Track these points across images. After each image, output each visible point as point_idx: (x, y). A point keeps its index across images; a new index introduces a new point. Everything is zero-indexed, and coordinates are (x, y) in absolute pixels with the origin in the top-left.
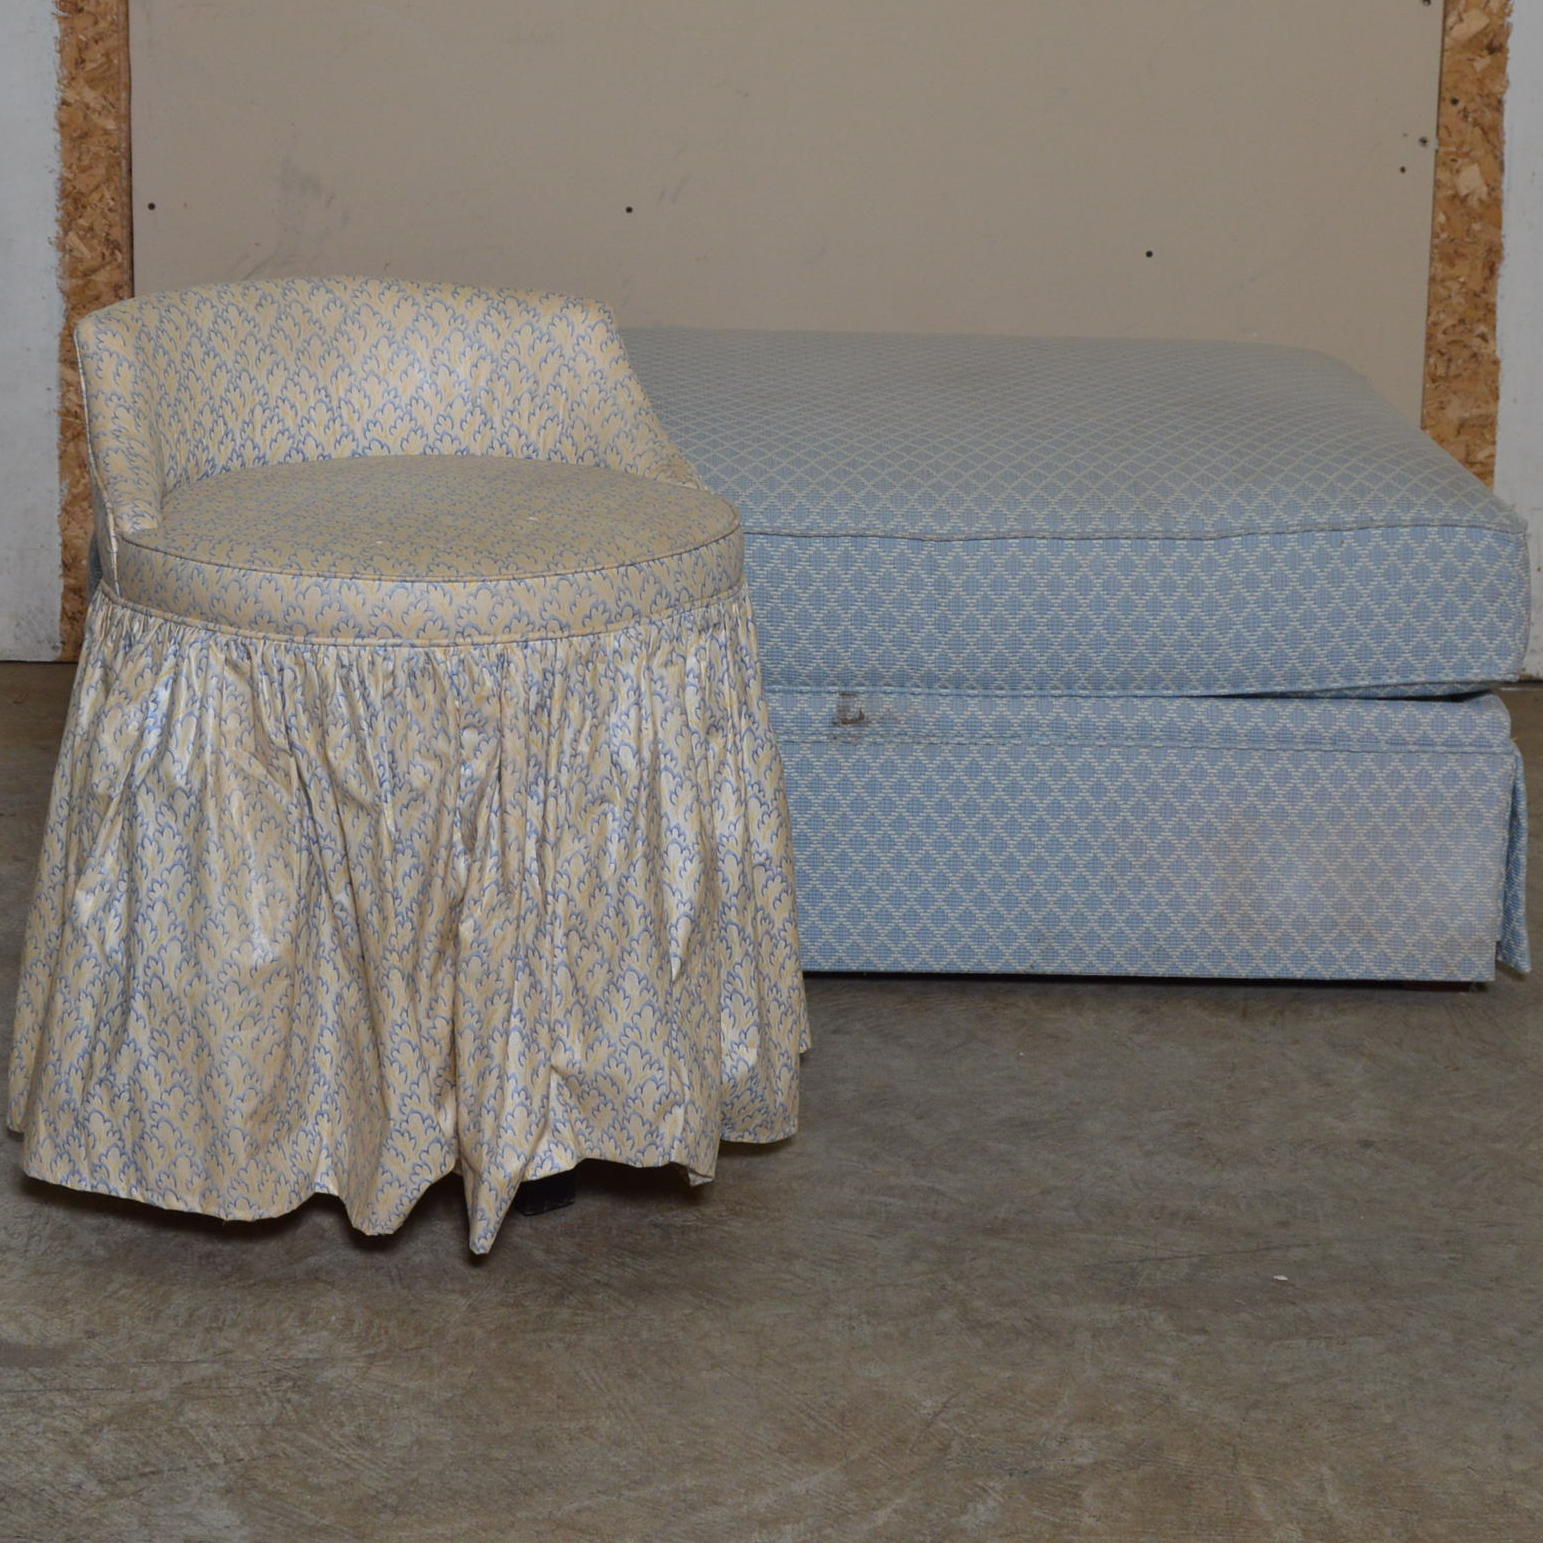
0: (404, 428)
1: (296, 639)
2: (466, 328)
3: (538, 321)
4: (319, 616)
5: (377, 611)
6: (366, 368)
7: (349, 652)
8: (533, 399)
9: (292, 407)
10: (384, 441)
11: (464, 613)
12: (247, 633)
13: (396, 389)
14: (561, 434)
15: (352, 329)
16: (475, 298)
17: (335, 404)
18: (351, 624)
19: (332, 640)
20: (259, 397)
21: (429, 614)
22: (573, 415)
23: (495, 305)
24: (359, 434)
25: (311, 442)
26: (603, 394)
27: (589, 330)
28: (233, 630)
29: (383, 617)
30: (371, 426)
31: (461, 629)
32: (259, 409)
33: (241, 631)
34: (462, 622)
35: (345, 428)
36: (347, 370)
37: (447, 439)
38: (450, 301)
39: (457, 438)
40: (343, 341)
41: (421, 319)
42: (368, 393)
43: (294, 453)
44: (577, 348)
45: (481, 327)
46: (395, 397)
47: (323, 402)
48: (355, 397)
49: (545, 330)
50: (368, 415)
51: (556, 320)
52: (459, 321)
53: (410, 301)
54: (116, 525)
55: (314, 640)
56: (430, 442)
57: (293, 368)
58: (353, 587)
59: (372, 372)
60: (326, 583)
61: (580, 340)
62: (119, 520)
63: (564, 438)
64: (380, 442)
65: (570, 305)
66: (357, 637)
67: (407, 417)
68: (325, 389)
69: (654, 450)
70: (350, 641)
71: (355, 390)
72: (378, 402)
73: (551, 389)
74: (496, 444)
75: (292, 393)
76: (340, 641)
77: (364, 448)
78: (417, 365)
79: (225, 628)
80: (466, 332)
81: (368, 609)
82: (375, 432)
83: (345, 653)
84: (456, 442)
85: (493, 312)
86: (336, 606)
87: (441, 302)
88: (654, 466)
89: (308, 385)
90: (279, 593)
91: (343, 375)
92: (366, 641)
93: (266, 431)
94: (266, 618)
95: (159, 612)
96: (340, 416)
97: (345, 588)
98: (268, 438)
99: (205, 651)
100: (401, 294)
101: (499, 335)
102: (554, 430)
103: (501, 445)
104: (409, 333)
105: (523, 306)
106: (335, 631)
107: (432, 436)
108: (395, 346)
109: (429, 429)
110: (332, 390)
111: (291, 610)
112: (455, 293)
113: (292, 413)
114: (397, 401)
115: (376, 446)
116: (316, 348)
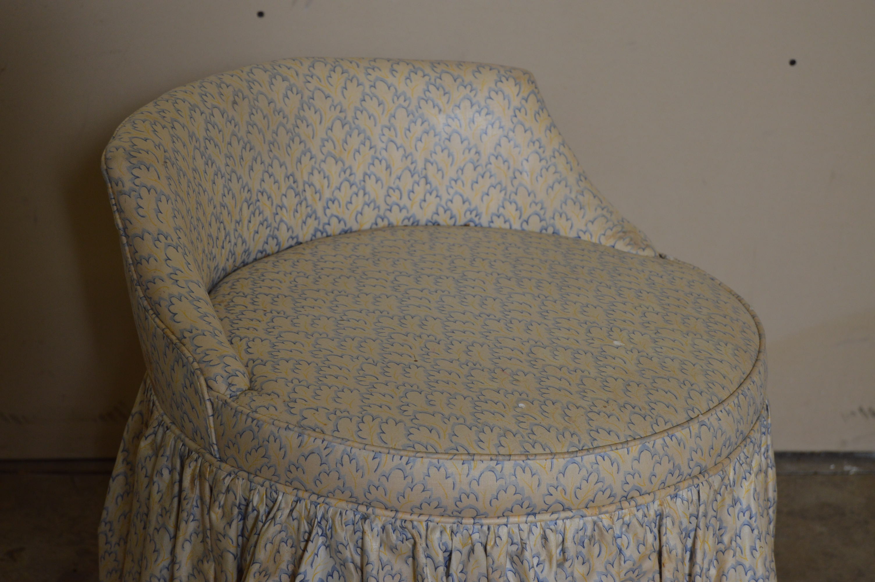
0: (358, 202)
1: (464, 521)
2: (409, 105)
3: (475, 96)
4: (494, 501)
5: (552, 490)
6: (325, 150)
7: (520, 530)
8: (475, 169)
9: (269, 197)
10: (341, 216)
11: (629, 478)
12: (408, 517)
13: (350, 168)
14: (505, 199)
15: (309, 114)
16: (413, 75)
17: (301, 188)
18: (525, 505)
19: (504, 520)
20: (245, 195)
21: (600, 485)
22: (516, 182)
23: (432, 81)
24: (320, 213)
25: (283, 227)
26: (544, 163)
27: (524, 102)
28: (393, 514)
29: (558, 495)
30: (330, 203)
31: (625, 494)
32: (245, 205)
33: (400, 515)
34: (627, 488)
35: (309, 209)
36: (308, 155)
37: (395, 208)
38: (390, 79)
39: (405, 207)
40: (303, 126)
41: (367, 98)
42: (327, 175)
43: (270, 239)
44: (515, 120)
45: (423, 103)
46: (350, 175)
47: (292, 188)
48: (316, 179)
49: (483, 104)
50: (327, 194)
51: (493, 94)
52: (402, 99)
53: (355, 81)
54: (209, 387)
55: (485, 521)
56: (381, 213)
57: (267, 161)
58: (527, 469)
59: (330, 154)
60: (499, 467)
61: (517, 112)
63: (507, 204)
64: (337, 217)
65: (503, 79)
66: (528, 514)
67: (361, 193)
68: (292, 175)
69: (603, 216)
70: (523, 519)
71: (316, 172)
72: (335, 181)
73: (493, 159)
74: (441, 211)
75: (269, 185)
76: (513, 520)
77: (324, 224)
78: (368, 143)
79: (378, 511)
80: (409, 109)
81: (543, 489)
82: (334, 209)
83: (517, 531)
84: (404, 211)
85: (432, 88)
86: (511, 490)
87: (382, 80)
88: (609, 233)
89: (279, 173)
90: (450, 481)
91: (305, 160)
92: (539, 518)
93: (251, 225)
94: (435, 504)
95: (289, 489)
96: (305, 199)
97: (519, 470)
98: (252, 231)
100: (346, 75)
101: (440, 110)
102: (496, 197)
103: (445, 212)
104: (358, 113)
105: (459, 81)
106: (508, 512)
107: (383, 207)
108: (347, 127)
109: (380, 202)
110: (298, 175)
111: (464, 497)
112: (393, 71)
113: (268, 203)
114: (352, 178)
115: (334, 221)
116: (283, 138)
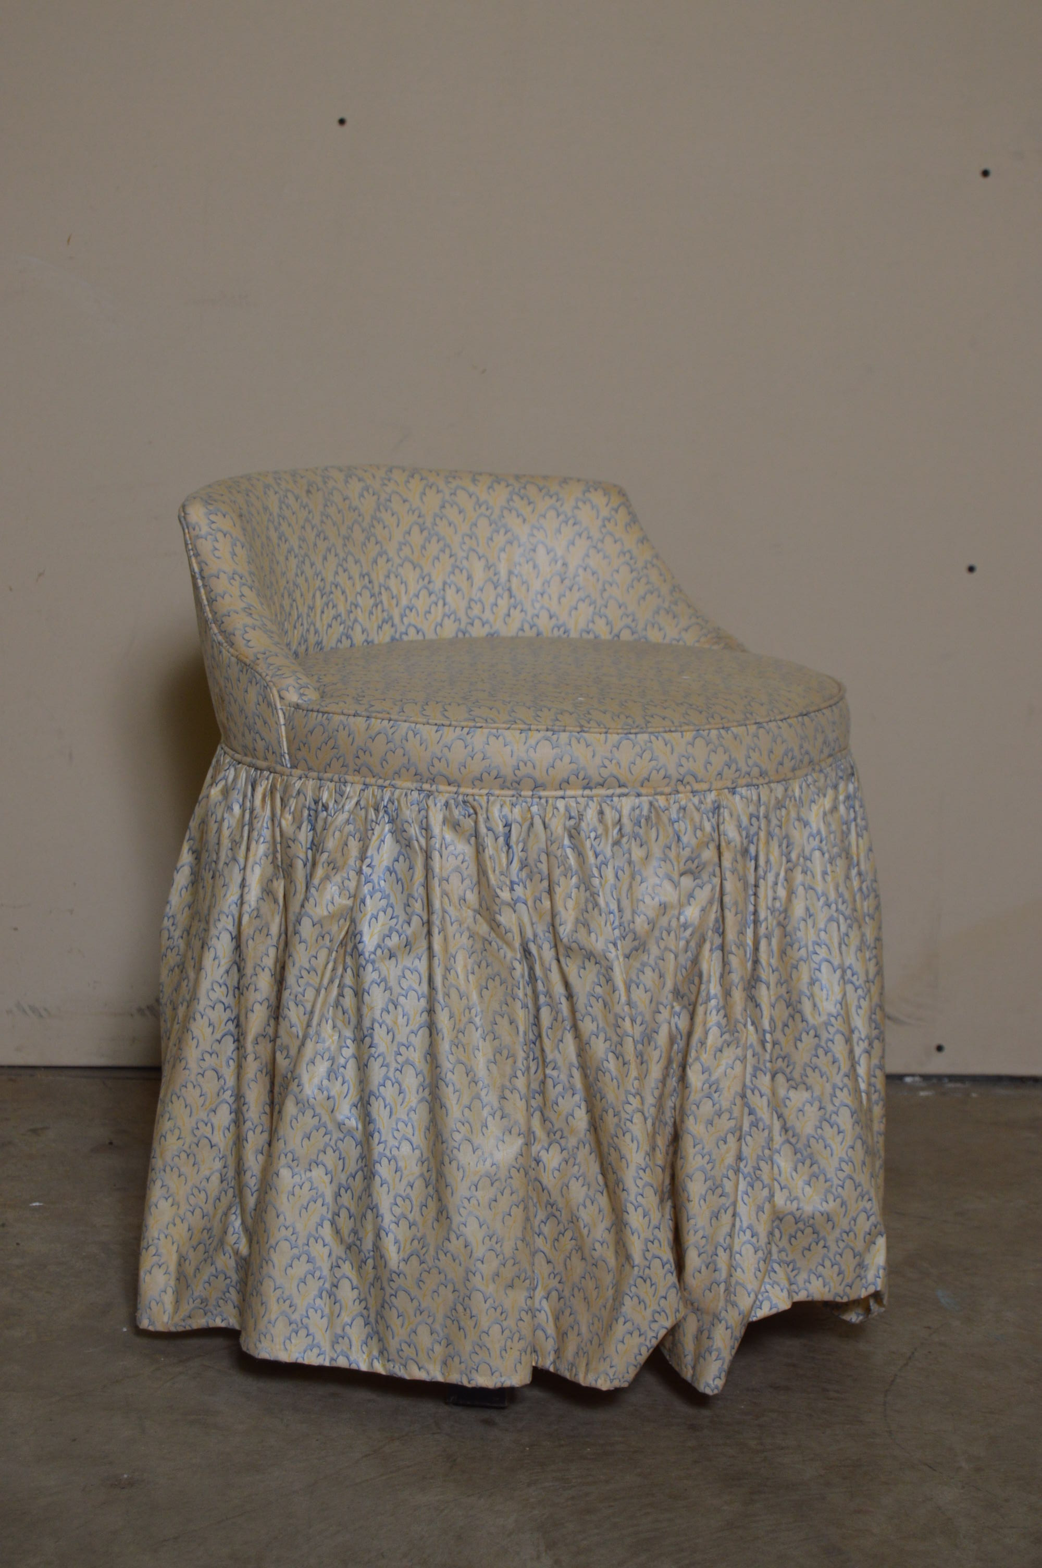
0: (438, 612)
1: (523, 793)
2: (491, 514)
3: (562, 505)
4: (551, 770)
5: (607, 763)
6: (402, 554)
7: (577, 803)
8: (562, 582)
9: (343, 592)
10: (419, 626)
11: (684, 761)
12: (469, 791)
13: (429, 575)
14: (594, 613)
15: (386, 516)
16: (495, 485)
17: (376, 590)
18: (581, 776)
19: (561, 793)
20: (318, 583)
21: (654, 763)
22: (606, 595)
23: (516, 490)
24: (397, 620)
25: (358, 629)
26: (635, 574)
27: (613, 513)
28: (454, 789)
29: (612, 768)
30: (407, 611)
31: (681, 778)
32: (318, 594)
33: (462, 790)
34: (682, 771)
35: (385, 614)
36: (385, 557)
37: (477, 623)
38: (472, 488)
39: (487, 622)
40: (379, 527)
41: (447, 505)
42: (404, 579)
43: (344, 638)
44: (604, 530)
45: (506, 513)
46: (429, 582)
47: (367, 588)
48: (393, 583)
49: (570, 514)
50: (404, 602)
51: (580, 504)
52: (484, 507)
53: (434, 488)
54: (281, 698)
55: (543, 793)
56: (463, 626)
57: (342, 555)
58: (582, 740)
59: (407, 559)
60: (555, 737)
61: (606, 523)
62: (284, 693)
63: (597, 619)
64: (416, 627)
65: (591, 489)
66: (585, 788)
67: (440, 603)
68: (368, 574)
69: (698, 624)
70: (580, 792)
71: (392, 576)
72: (413, 588)
73: (581, 571)
74: (527, 627)
75: (342, 579)
76: (569, 793)
77: (401, 634)
78: (447, 551)
79: (442, 788)
80: (492, 518)
81: (598, 760)
82: (412, 618)
83: (574, 804)
84: (487, 626)
85: (515, 498)
86: (567, 759)
87: (463, 489)
88: (703, 639)
89: (355, 571)
90: (508, 748)
91: (382, 561)
92: (595, 792)
93: (325, 616)
94: (494, 774)
95: (357, 778)
96: (381, 602)
97: (574, 741)
98: (325, 623)
99: (423, 813)
100: (425, 482)
101: (524, 521)
102: (585, 611)
103: (531, 628)
104: (438, 520)
105: (544, 491)
106: (564, 783)
107: (464, 620)
108: (425, 533)
109: (462, 614)
110: (374, 576)
111: (521, 764)
112: (474, 481)
113: (342, 598)
114: (431, 586)
115: (412, 631)
116: (358, 535)
